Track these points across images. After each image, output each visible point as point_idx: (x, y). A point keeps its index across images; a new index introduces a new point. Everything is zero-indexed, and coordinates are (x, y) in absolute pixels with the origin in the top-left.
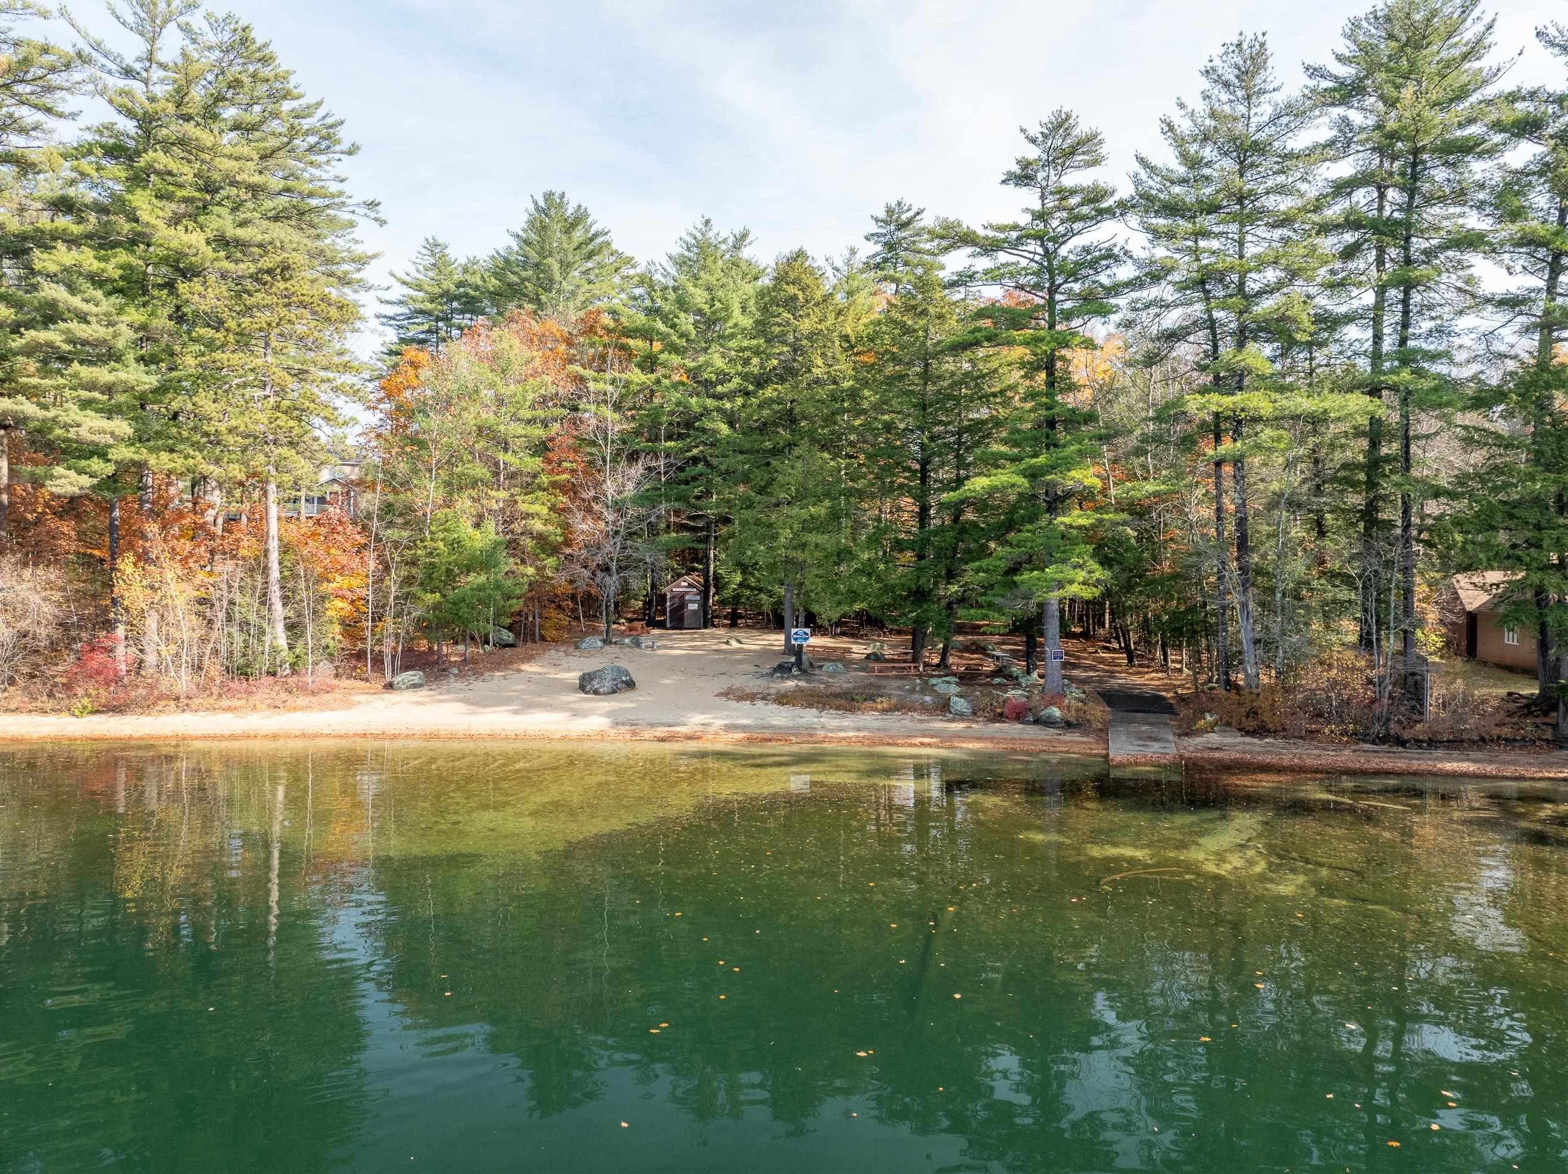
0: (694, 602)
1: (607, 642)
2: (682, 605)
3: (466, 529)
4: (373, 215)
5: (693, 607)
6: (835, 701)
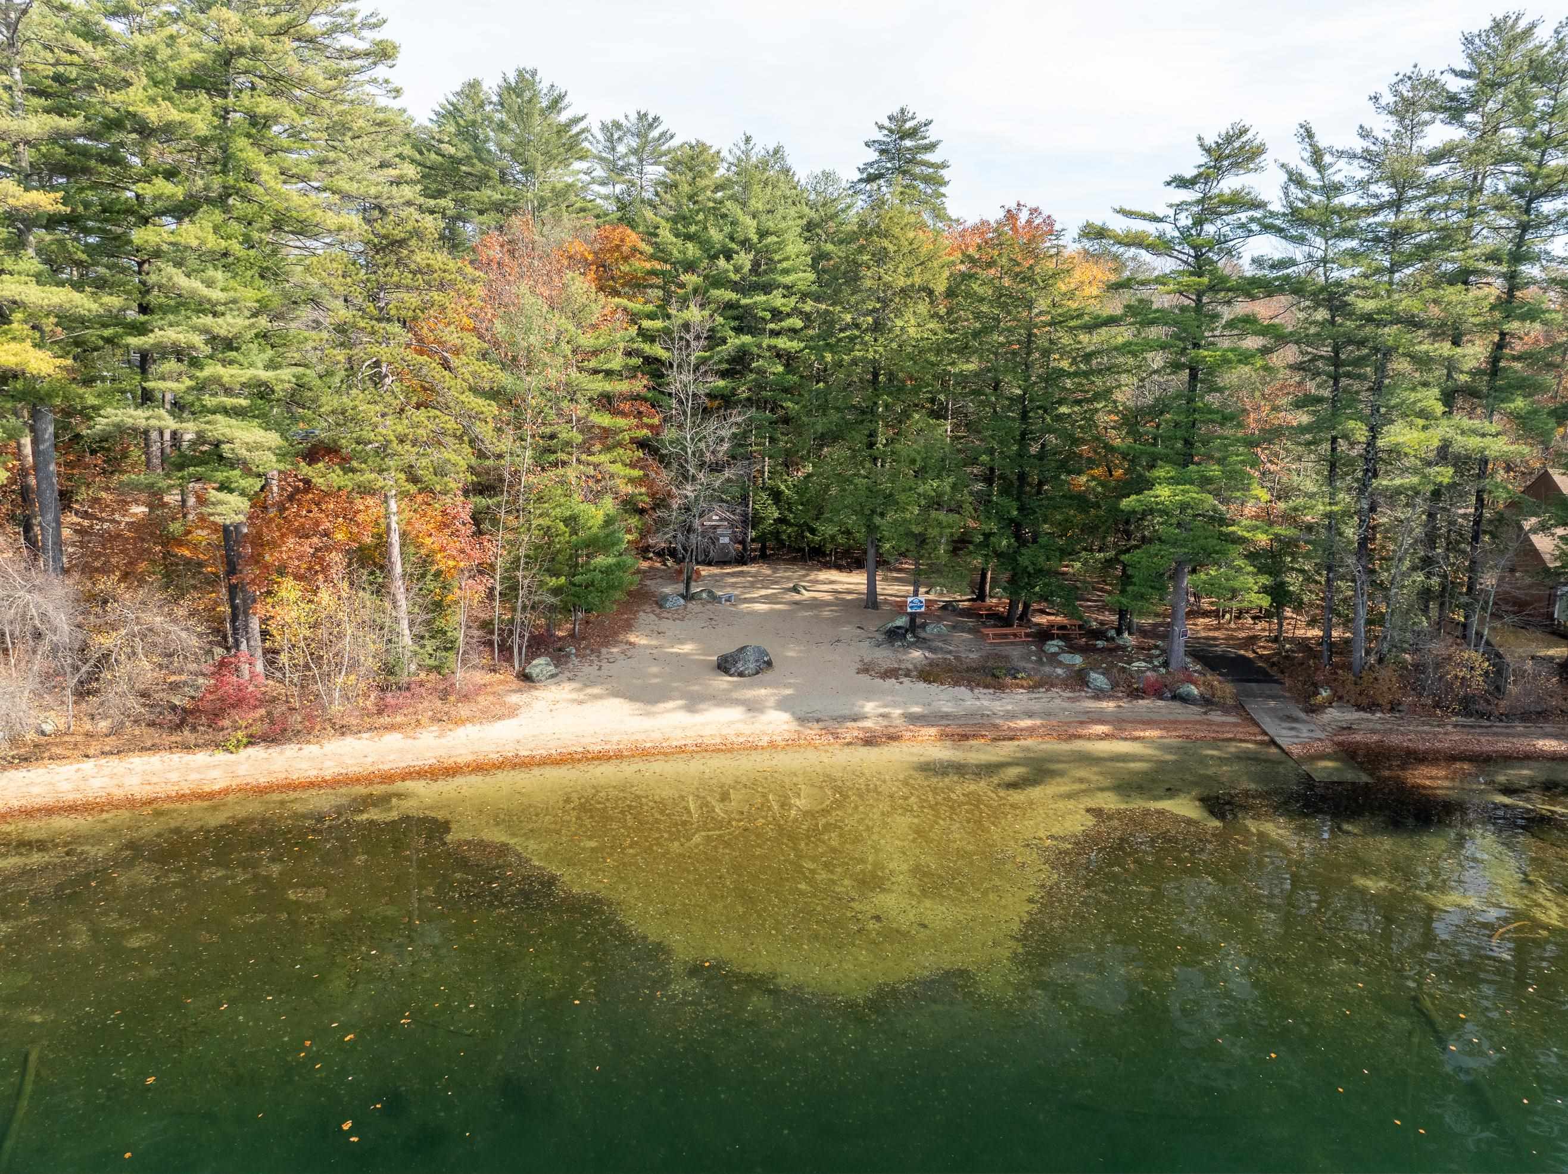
0: (725, 536)
1: (687, 598)
2: (714, 538)
3: (579, 505)
5: (725, 541)
6: (977, 676)
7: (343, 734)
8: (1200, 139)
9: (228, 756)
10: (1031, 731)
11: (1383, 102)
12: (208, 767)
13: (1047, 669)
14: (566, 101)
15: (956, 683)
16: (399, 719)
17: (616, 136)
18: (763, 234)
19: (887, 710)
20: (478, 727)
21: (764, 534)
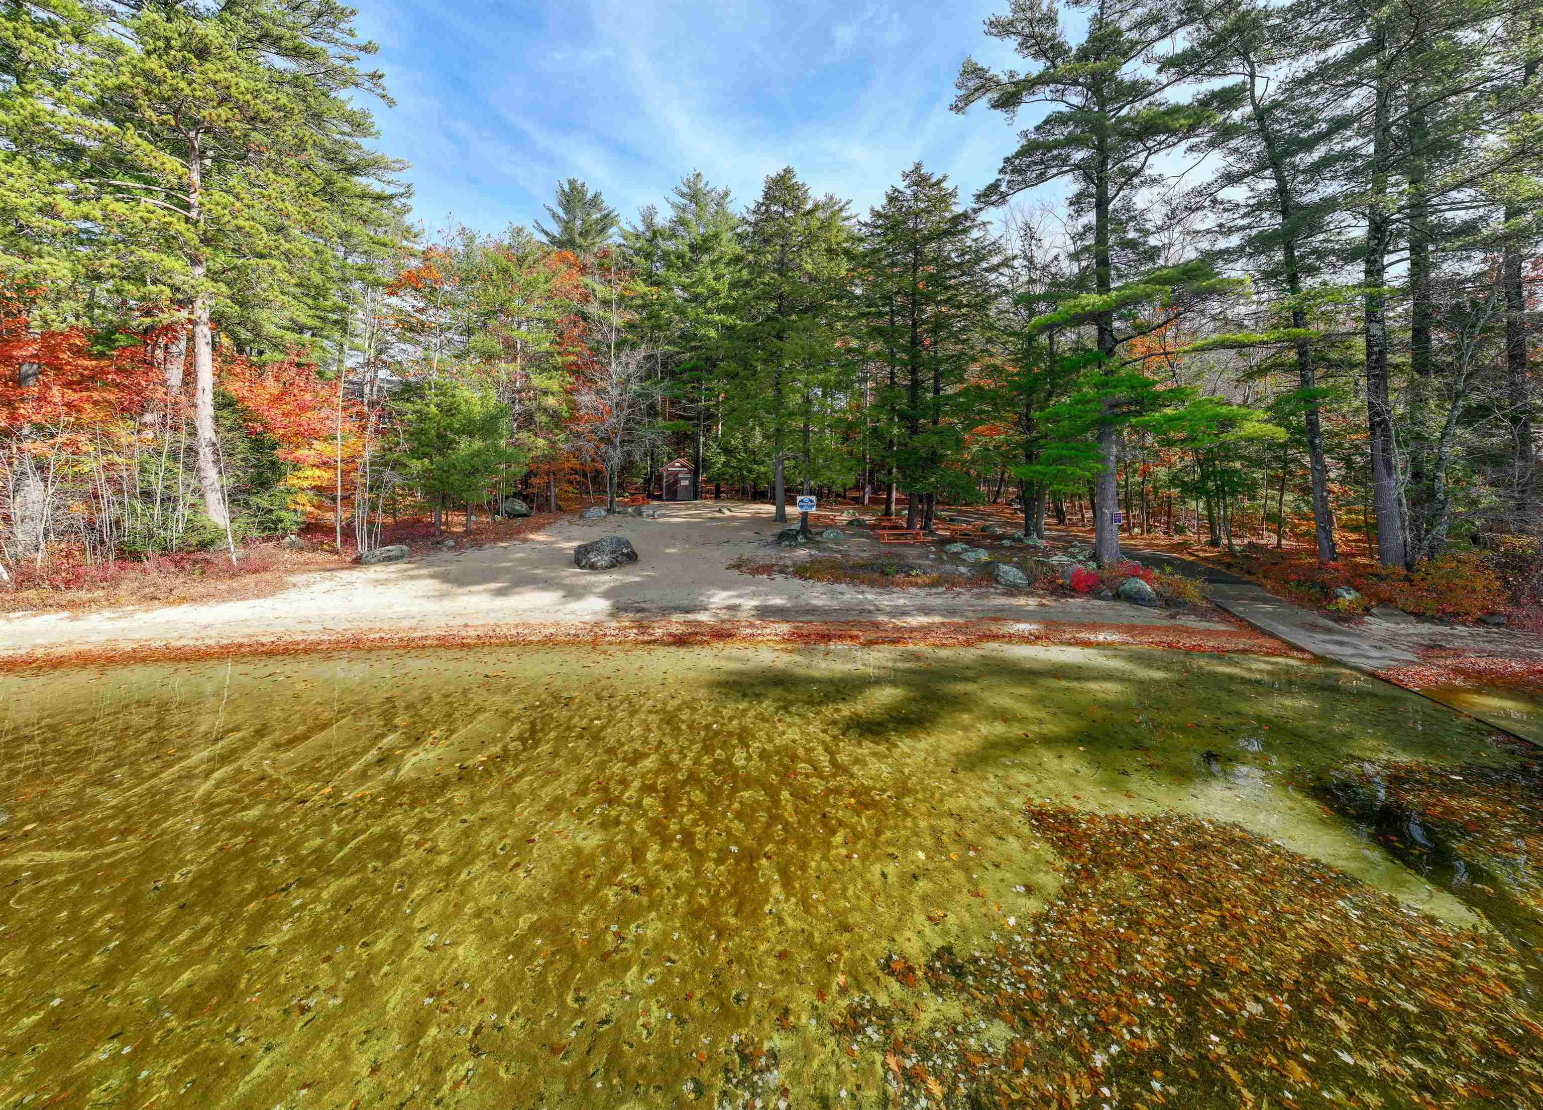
0: (686, 479)
1: (610, 511)
2: (677, 482)
3: (462, 393)
5: (686, 483)
6: (862, 574)
10: (925, 631)
13: (948, 567)
15: (837, 580)
19: (737, 601)
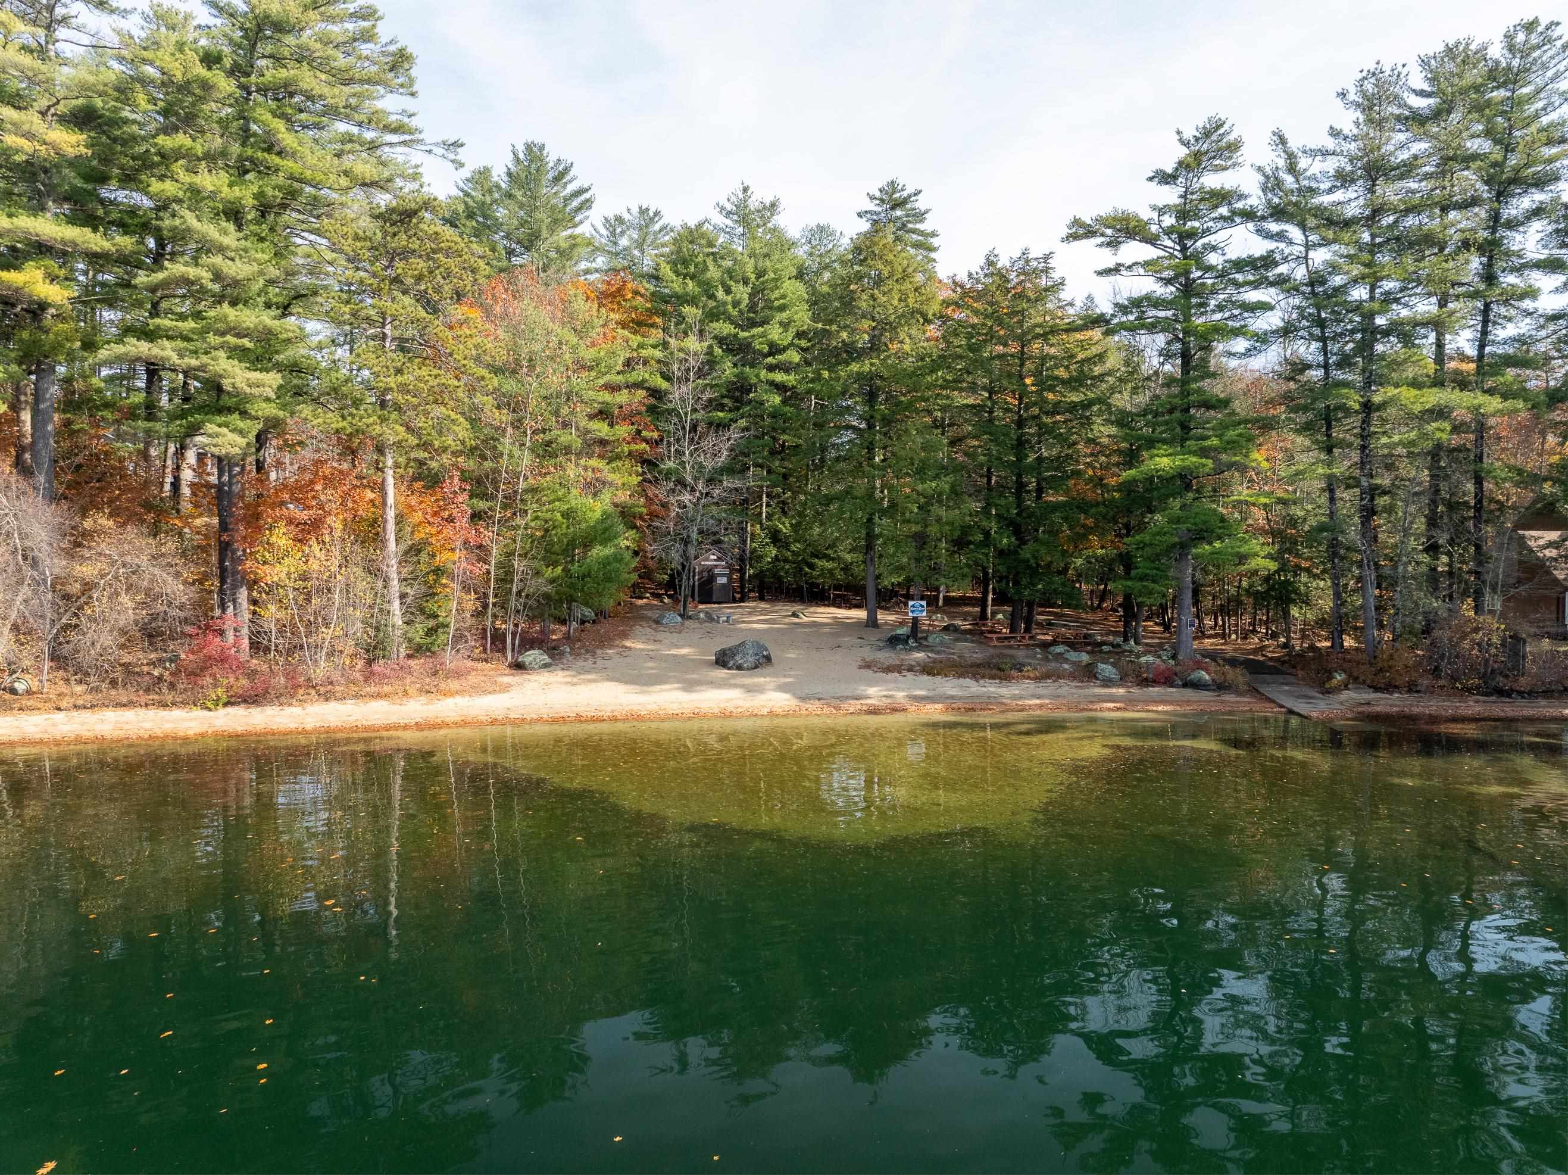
0: (723, 575)
1: (684, 616)
2: (712, 578)
3: (577, 499)
4: (452, 156)
5: (722, 580)
6: (982, 671)
7: (327, 700)
8: (1178, 133)
9: (206, 713)
10: (1040, 706)
11: (1352, 97)
12: (183, 720)
13: (1053, 664)
14: (572, 173)
15: (961, 676)
16: (387, 689)
17: (618, 230)
18: (760, 274)
19: (890, 693)
20: (467, 698)
21: (762, 571)
